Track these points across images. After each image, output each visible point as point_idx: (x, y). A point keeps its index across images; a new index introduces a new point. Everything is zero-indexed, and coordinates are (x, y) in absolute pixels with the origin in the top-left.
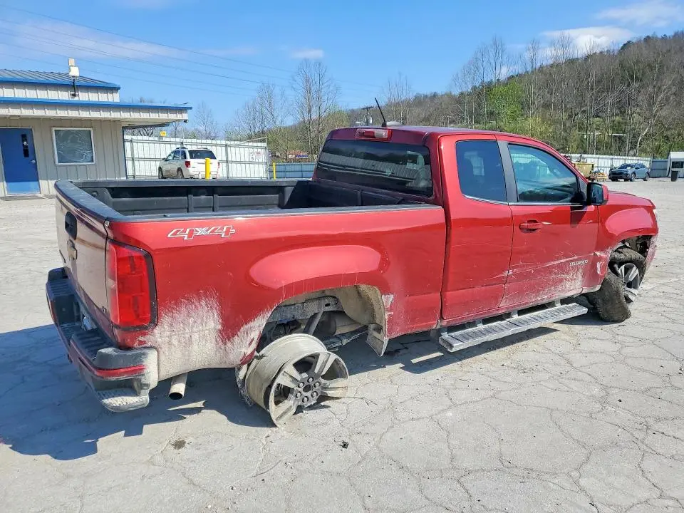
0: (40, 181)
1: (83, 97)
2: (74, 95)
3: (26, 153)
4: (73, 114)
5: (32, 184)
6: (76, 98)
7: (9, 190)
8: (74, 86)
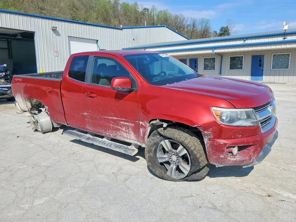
0: (263, 76)
1: (289, 38)
2: (285, 38)
3: (260, 65)
4: (283, 46)
5: (260, 77)
6: (286, 40)
7: (251, 79)
8: (285, 34)
